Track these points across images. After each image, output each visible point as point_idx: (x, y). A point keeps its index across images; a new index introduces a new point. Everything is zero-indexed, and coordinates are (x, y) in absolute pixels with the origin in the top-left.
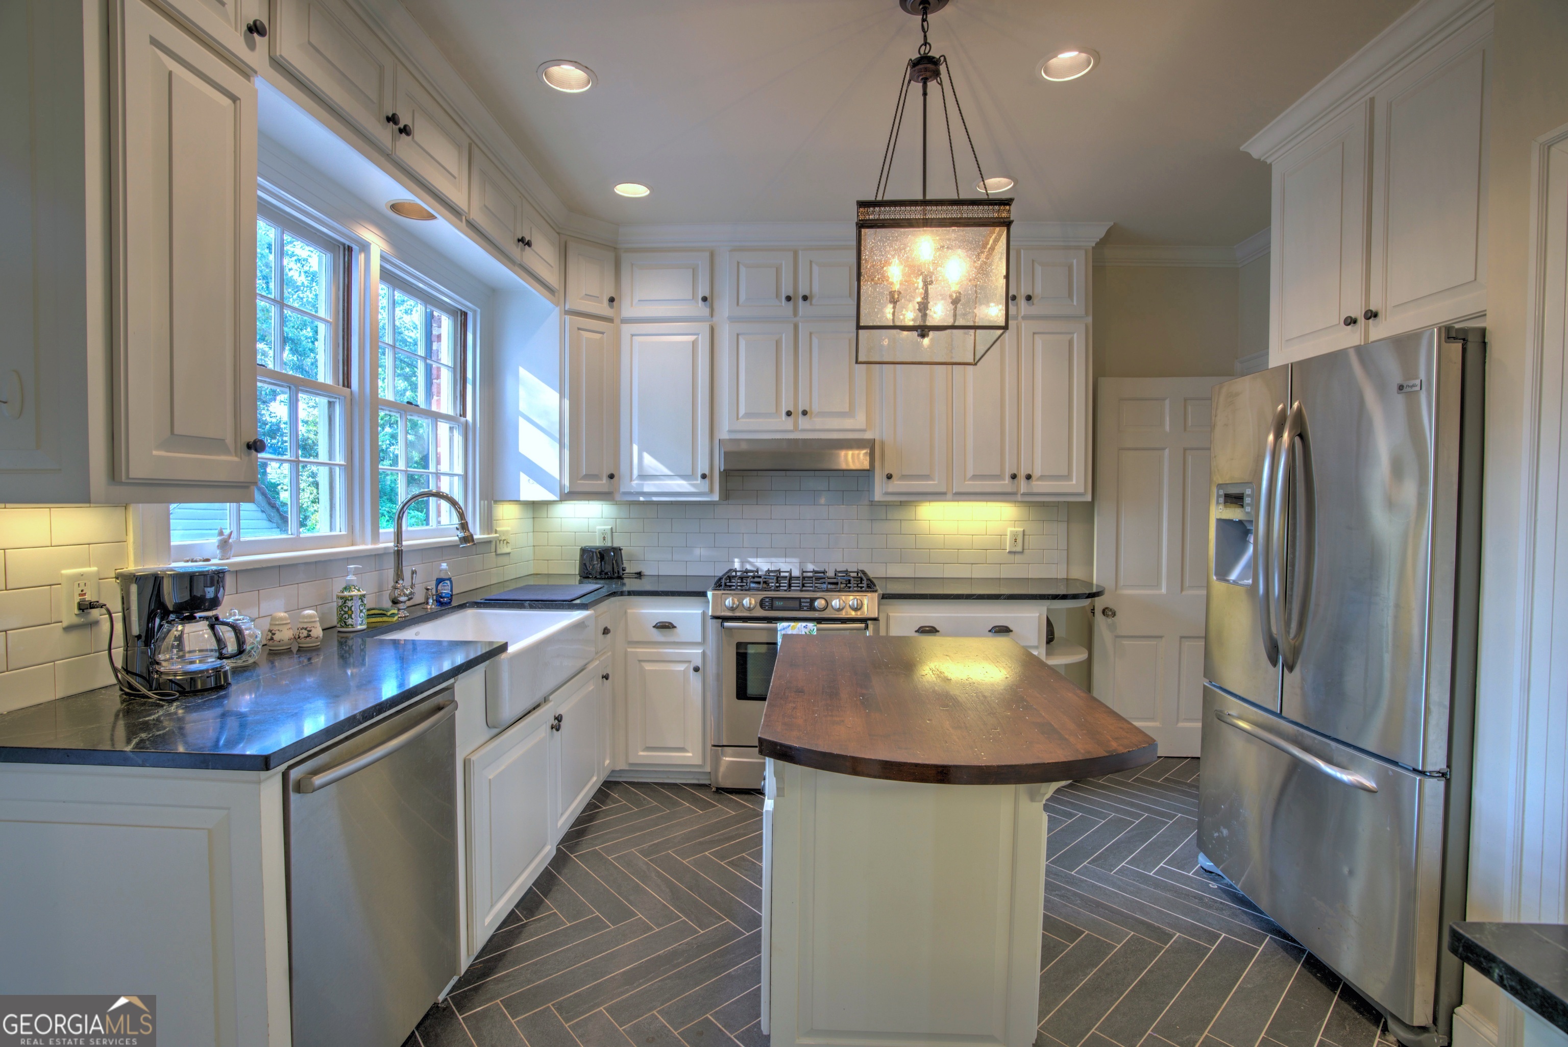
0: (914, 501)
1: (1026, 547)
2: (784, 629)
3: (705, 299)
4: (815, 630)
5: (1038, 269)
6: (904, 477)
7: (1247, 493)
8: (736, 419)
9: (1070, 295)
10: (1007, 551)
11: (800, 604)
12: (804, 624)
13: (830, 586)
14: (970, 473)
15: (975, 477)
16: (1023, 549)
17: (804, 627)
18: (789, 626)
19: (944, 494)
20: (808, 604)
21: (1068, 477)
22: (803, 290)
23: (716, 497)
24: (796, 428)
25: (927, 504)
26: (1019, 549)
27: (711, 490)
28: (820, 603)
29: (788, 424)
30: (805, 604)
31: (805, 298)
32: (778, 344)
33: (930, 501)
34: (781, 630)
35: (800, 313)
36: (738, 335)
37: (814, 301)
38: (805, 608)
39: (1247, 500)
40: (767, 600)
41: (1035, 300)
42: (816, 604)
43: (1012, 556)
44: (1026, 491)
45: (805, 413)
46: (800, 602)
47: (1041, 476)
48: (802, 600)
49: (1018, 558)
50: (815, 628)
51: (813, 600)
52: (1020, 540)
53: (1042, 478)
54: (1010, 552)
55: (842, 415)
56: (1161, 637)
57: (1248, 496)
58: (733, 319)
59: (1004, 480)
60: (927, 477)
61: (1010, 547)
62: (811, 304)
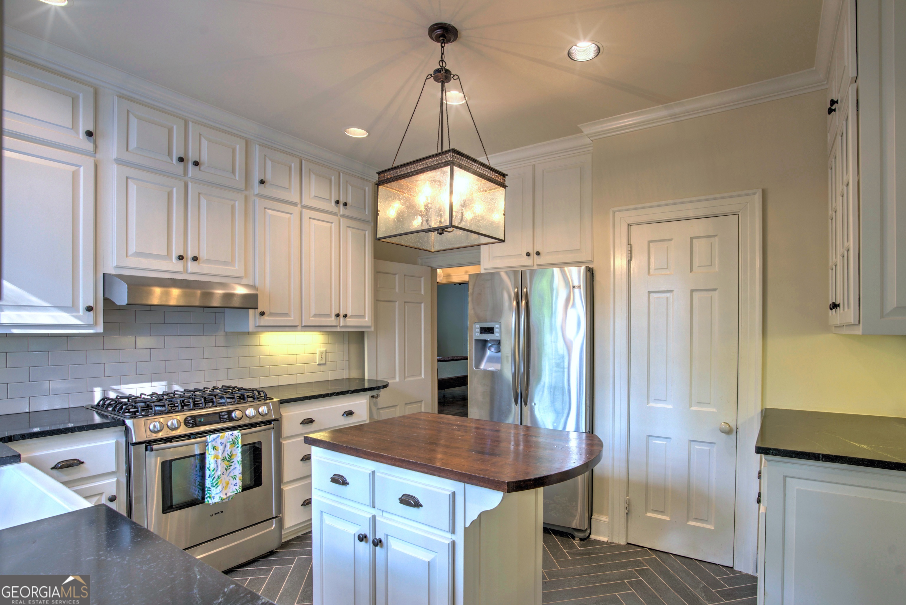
0: (258, 332)
1: (327, 361)
2: (214, 440)
3: (89, 134)
4: (240, 436)
5: (350, 188)
6: (271, 314)
7: (496, 327)
8: (125, 255)
9: (365, 209)
10: (317, 364)
11: (220, 417)
12: (231, 433)
13: (229, 400)
14: (313, 312)
15: (316, 315)
16: (326, 362)
17: (231, 435)
18: (218, 436)
19: (296, 326)
20: (227, 416)
21: (363, 317)
22: (192, 156)
23: (100, 329)
24: (186, 271)
25: (267, 333)
26: (324, 362)
27: (96, 323)
28: (236, 414)
29: (179, 266)
30: (224, 417)
31: (196, 163)
32: (170, 195)
33: (269, 331)
34: (211, 442)
35: (190, 175)
36: (127, 178)
37: (202, 168)
38: (225, 420)
39: (496, 330)
40: (190, 418)
41: (348, 206)
42: (233, 415)
43: (319, 367)
44: (343, 325)
45: (195, 259)
46: (219, 414)
47: (351, 315)
48: (221, 414)
49: (323, 367)
50: (240, 434)
51: (230, 412)
52: (324, 356)
53: (352, 316)
54: (319, 364)
55: (225, 263)
56: (397, 406)
57: (497, 328)
58: (119, 161)
59: (331, 317)
60: (286, 315)
61: (319, 361)
62: (200, 170)
